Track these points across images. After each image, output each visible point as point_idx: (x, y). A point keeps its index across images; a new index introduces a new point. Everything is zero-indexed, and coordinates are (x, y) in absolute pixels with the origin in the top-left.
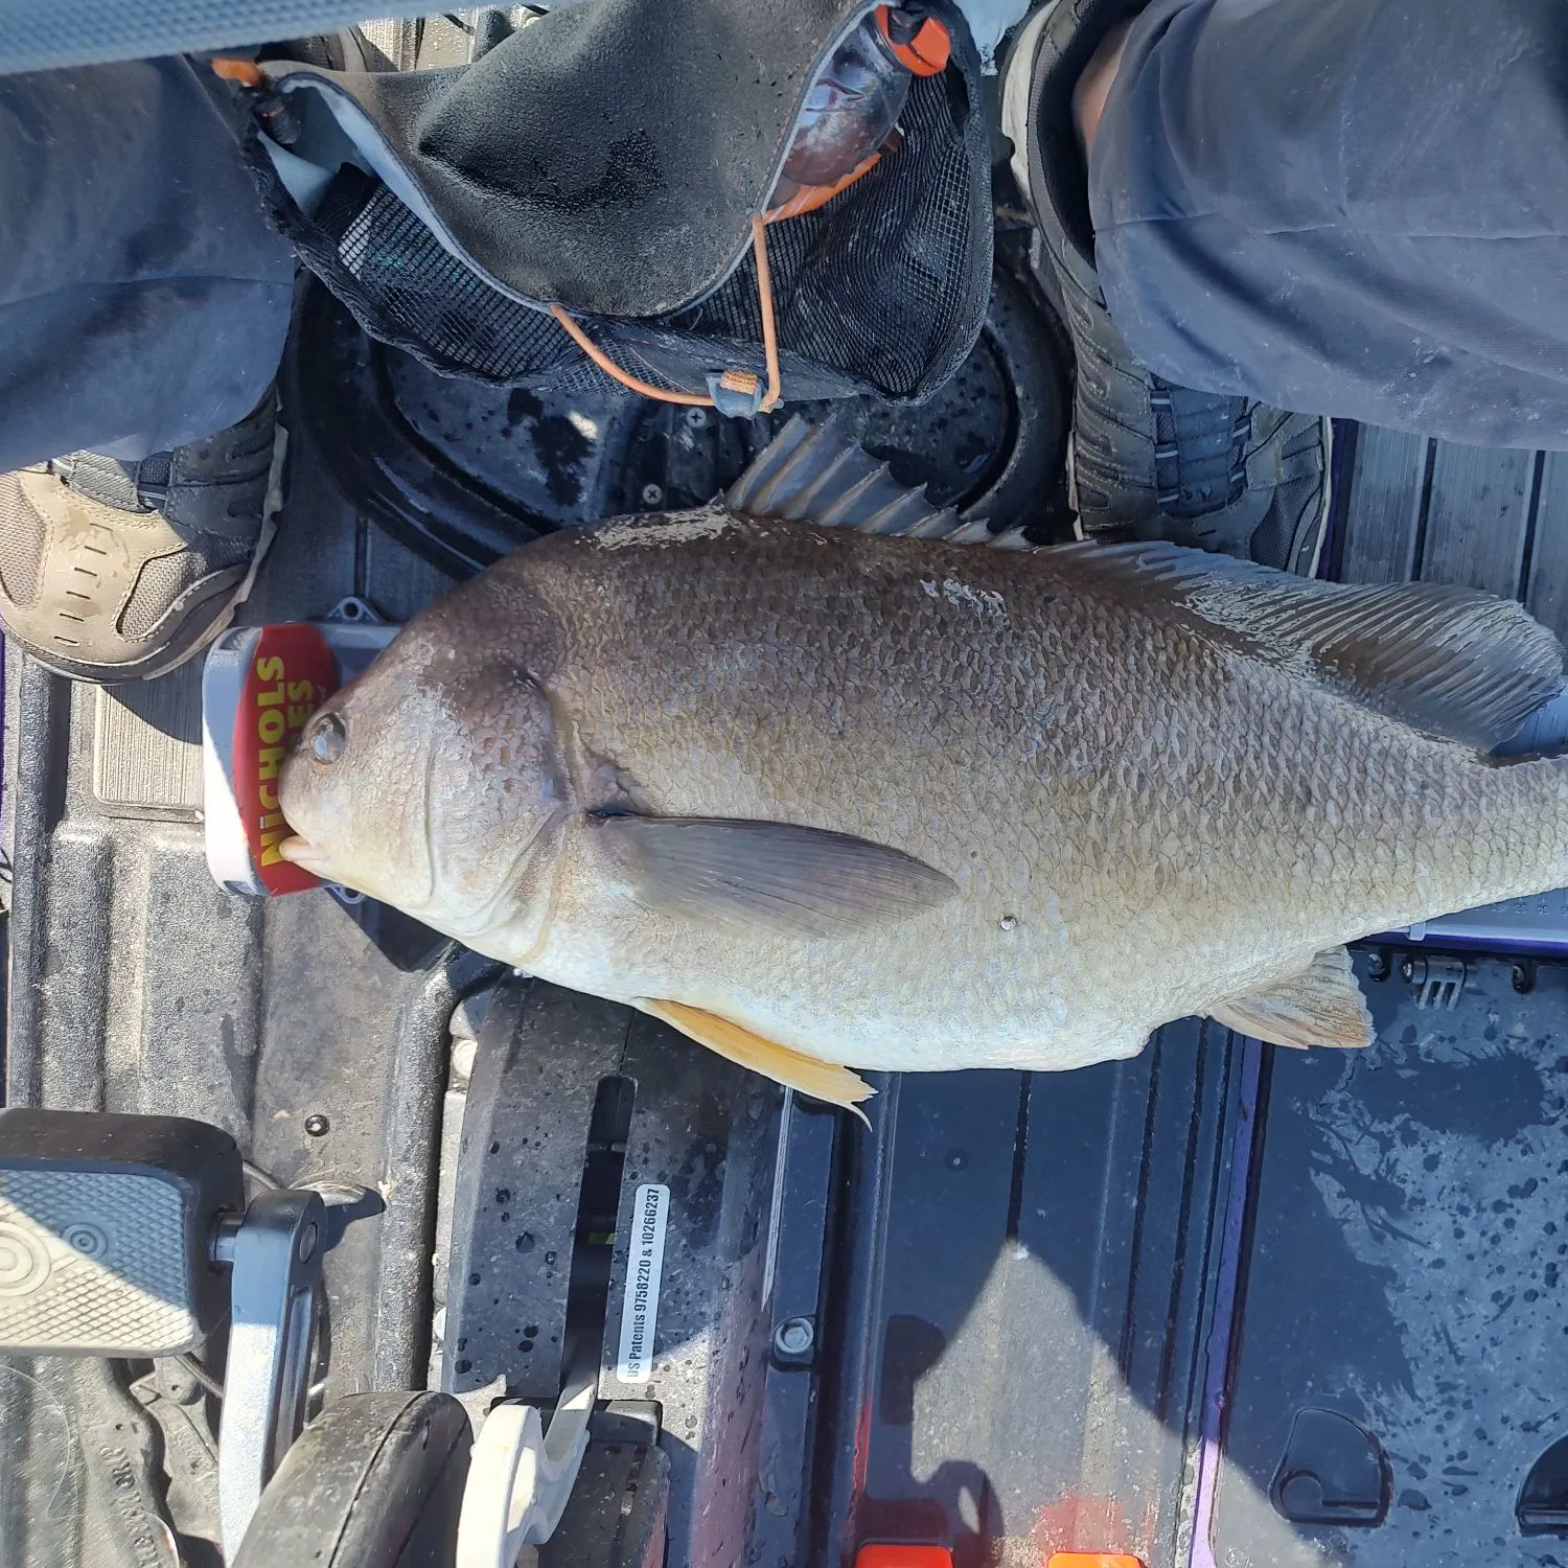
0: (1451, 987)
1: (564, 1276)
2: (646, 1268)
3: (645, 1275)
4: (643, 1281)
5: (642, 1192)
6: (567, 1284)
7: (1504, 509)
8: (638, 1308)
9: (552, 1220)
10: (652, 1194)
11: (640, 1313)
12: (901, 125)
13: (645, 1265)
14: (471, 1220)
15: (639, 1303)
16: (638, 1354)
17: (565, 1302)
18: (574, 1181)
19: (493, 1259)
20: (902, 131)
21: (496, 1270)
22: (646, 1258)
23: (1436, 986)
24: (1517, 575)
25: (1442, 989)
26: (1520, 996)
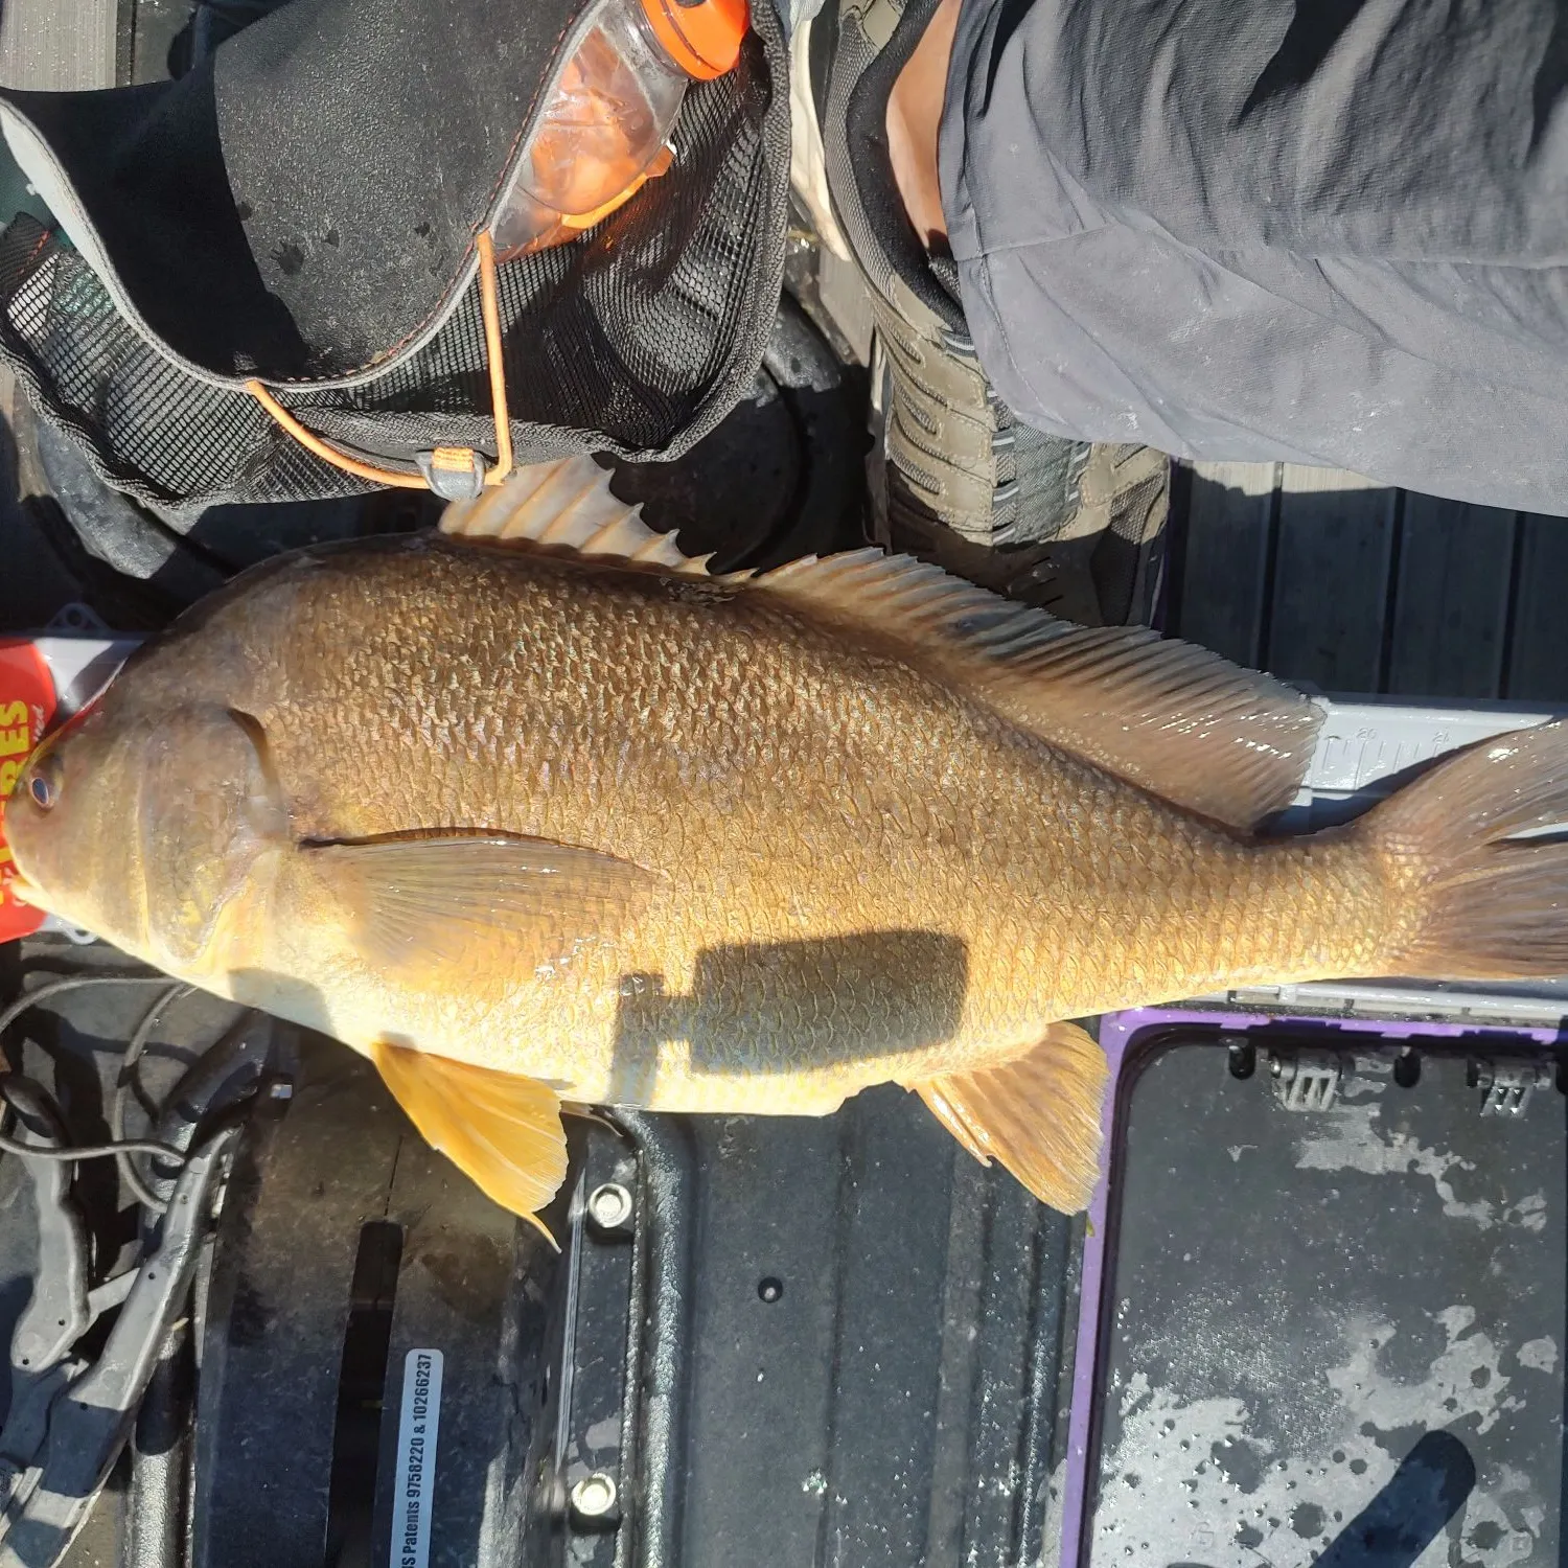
0: (1324, 1083)
1: (325, 1462)
2: (419, 1448)
3: (418, 1455)
4: (416, 1463)
5: (412, 1358)
6: (329, 1470)
7: (1363, 544)
8: (412, 1493)
9: (310, 1395)
10: (423, 1360)
11: (413, 1500)
12: (673, 141)
13: (417, 1443)
14: (218, 1398)
15: (412, 1488)
16: (413, 1547)
17: (327, 1491)
18: (334, 1348)
19: (243, 1443)
20: (673, 148)
21: (247, 1456)
22: (418, 1435)
23: (1308, 1082)
24: (1381, 617)
25: (1315, 1085)
26: (1402, 1089)
